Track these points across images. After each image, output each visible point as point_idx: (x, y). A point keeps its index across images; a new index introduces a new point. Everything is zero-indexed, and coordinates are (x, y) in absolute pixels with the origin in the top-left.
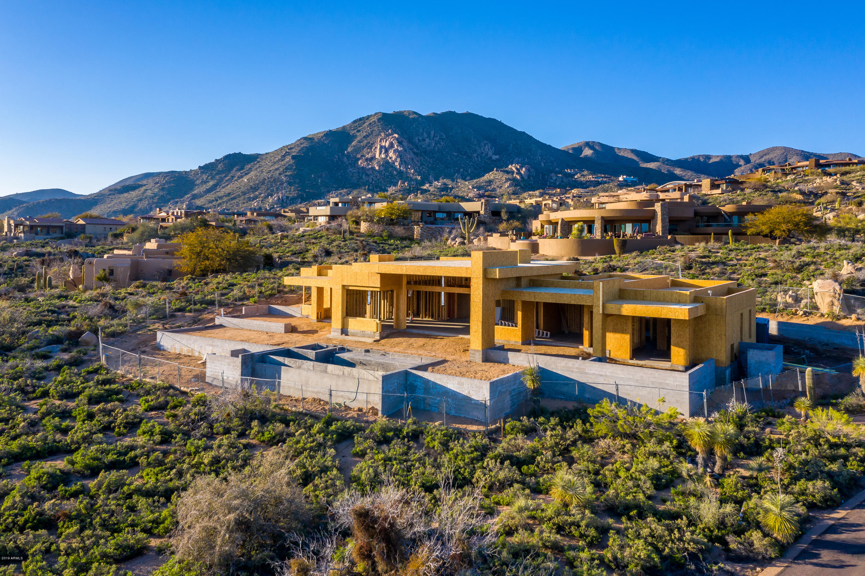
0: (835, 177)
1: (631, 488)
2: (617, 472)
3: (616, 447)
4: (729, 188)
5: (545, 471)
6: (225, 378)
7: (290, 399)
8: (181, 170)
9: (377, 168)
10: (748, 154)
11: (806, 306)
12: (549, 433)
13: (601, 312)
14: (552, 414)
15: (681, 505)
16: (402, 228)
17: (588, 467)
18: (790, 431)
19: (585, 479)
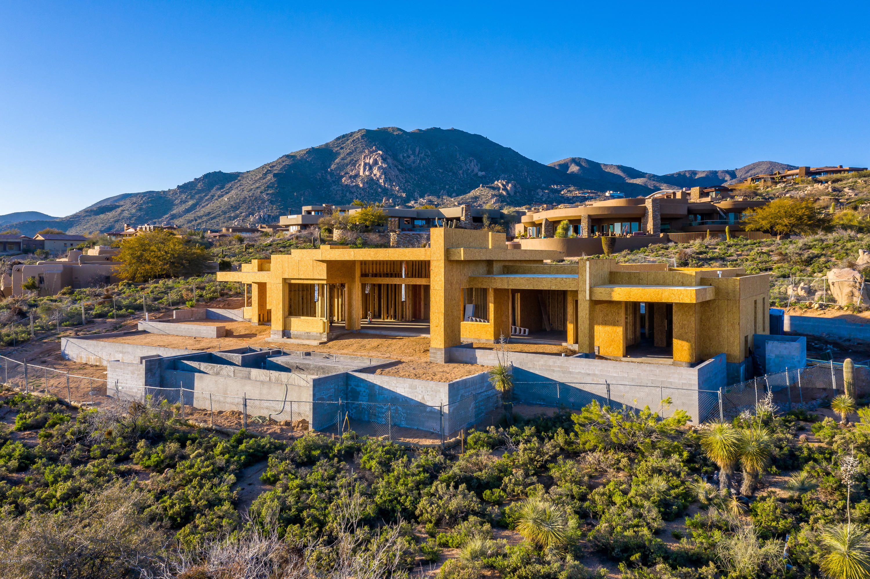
0: (826, 185)
1: (630, 519)
2: (610, 497)
3: (608, 462)
4: (719, 196)
5: (514, 496)
6: (120, 388)
7: (204, 413)
8: (160, 190)
9: (361, 185)
10: (734, 169)
11: (821, 298)
12: (521, 446)
13: (588, 298)
14: (527, 423)
15: (702, 543)
16: (377, 235)
17: (571, 490)
18: (833, 437)
19: (567, 507)
